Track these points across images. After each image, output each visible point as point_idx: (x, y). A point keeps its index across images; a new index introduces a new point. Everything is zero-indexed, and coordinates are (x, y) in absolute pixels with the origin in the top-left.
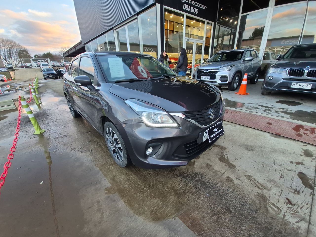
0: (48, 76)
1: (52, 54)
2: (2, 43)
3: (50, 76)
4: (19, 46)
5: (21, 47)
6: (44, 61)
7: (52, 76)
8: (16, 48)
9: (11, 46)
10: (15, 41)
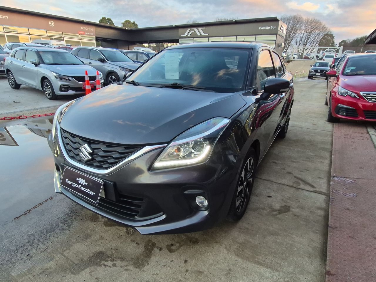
0: (314, 73)
2: (306, 25)
3: (317, 74)
4: (324, 28)
6: (335, 50)
7: (319, 74)
8: (318, 31)
9: (314, 28)
10: (322, 22)
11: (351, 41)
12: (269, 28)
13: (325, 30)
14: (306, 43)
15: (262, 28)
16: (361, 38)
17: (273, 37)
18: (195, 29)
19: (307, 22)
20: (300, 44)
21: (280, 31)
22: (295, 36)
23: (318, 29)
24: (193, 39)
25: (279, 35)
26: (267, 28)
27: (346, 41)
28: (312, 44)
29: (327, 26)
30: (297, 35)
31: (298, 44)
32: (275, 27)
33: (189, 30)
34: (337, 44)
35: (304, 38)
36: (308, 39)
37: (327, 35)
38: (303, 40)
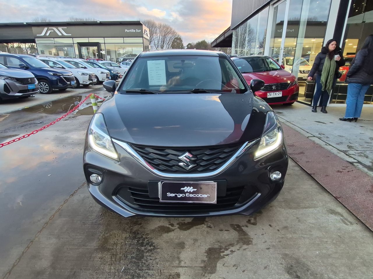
1: (207, 42)
2: (159, 29)
4: (174, 32)
5: (176, 33)
8: (170, 35)
9: (166, 33)
10: (172, 27)
11: (195, 44)
12: (134, 31)
13: (176, 35)
14: (163, 46)
15: (128, 31)
16: (201, 42)
17: (140, 40)
18: (55, 28)
19: (160, 27)
20: (158, 47)
21: (145, 34)
22: (152, 39)
23: (170, 33)
24: (53, 39)
25: (145, 38)
26: (133, 31)
27: (191, 44)
28: (168, 46)
29: (176, 31)
30: (154, 38)
31: (157, 46)
32: (140, 30)
33: (46, 29)
34: (185, 47)
35: (160, 41)
36: (164, 42)
37: (177, 39)
38: (160, 42)
